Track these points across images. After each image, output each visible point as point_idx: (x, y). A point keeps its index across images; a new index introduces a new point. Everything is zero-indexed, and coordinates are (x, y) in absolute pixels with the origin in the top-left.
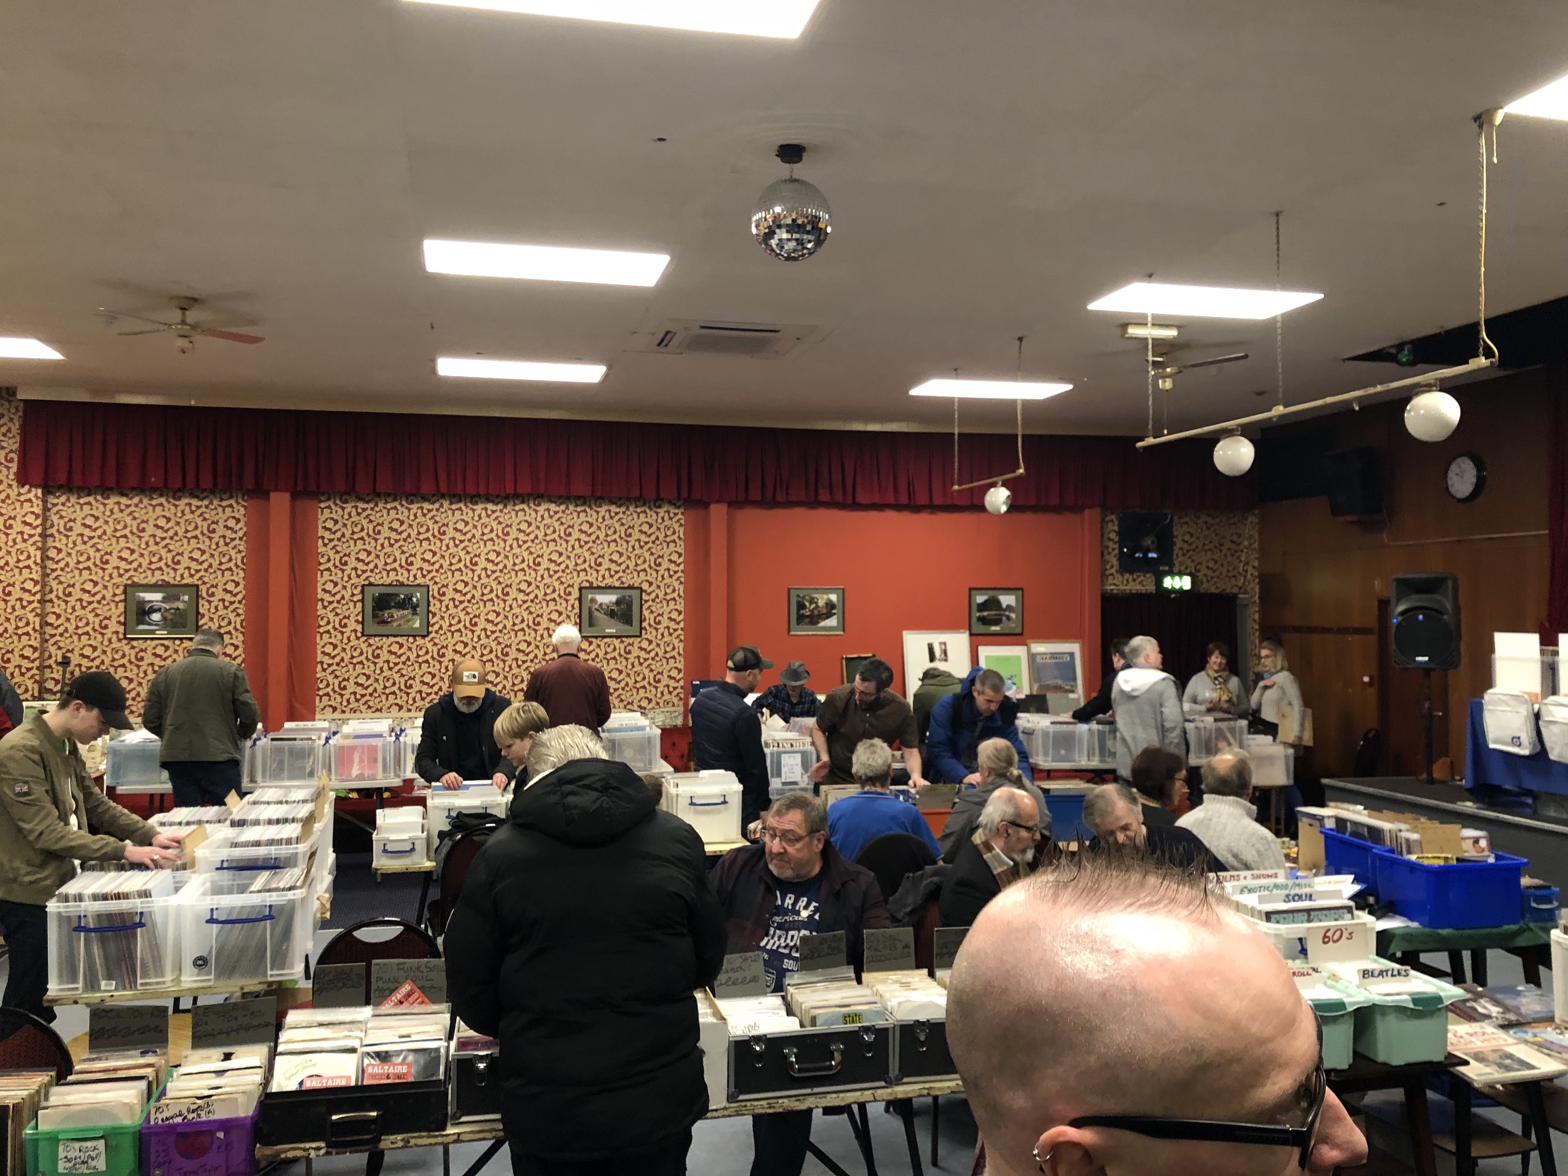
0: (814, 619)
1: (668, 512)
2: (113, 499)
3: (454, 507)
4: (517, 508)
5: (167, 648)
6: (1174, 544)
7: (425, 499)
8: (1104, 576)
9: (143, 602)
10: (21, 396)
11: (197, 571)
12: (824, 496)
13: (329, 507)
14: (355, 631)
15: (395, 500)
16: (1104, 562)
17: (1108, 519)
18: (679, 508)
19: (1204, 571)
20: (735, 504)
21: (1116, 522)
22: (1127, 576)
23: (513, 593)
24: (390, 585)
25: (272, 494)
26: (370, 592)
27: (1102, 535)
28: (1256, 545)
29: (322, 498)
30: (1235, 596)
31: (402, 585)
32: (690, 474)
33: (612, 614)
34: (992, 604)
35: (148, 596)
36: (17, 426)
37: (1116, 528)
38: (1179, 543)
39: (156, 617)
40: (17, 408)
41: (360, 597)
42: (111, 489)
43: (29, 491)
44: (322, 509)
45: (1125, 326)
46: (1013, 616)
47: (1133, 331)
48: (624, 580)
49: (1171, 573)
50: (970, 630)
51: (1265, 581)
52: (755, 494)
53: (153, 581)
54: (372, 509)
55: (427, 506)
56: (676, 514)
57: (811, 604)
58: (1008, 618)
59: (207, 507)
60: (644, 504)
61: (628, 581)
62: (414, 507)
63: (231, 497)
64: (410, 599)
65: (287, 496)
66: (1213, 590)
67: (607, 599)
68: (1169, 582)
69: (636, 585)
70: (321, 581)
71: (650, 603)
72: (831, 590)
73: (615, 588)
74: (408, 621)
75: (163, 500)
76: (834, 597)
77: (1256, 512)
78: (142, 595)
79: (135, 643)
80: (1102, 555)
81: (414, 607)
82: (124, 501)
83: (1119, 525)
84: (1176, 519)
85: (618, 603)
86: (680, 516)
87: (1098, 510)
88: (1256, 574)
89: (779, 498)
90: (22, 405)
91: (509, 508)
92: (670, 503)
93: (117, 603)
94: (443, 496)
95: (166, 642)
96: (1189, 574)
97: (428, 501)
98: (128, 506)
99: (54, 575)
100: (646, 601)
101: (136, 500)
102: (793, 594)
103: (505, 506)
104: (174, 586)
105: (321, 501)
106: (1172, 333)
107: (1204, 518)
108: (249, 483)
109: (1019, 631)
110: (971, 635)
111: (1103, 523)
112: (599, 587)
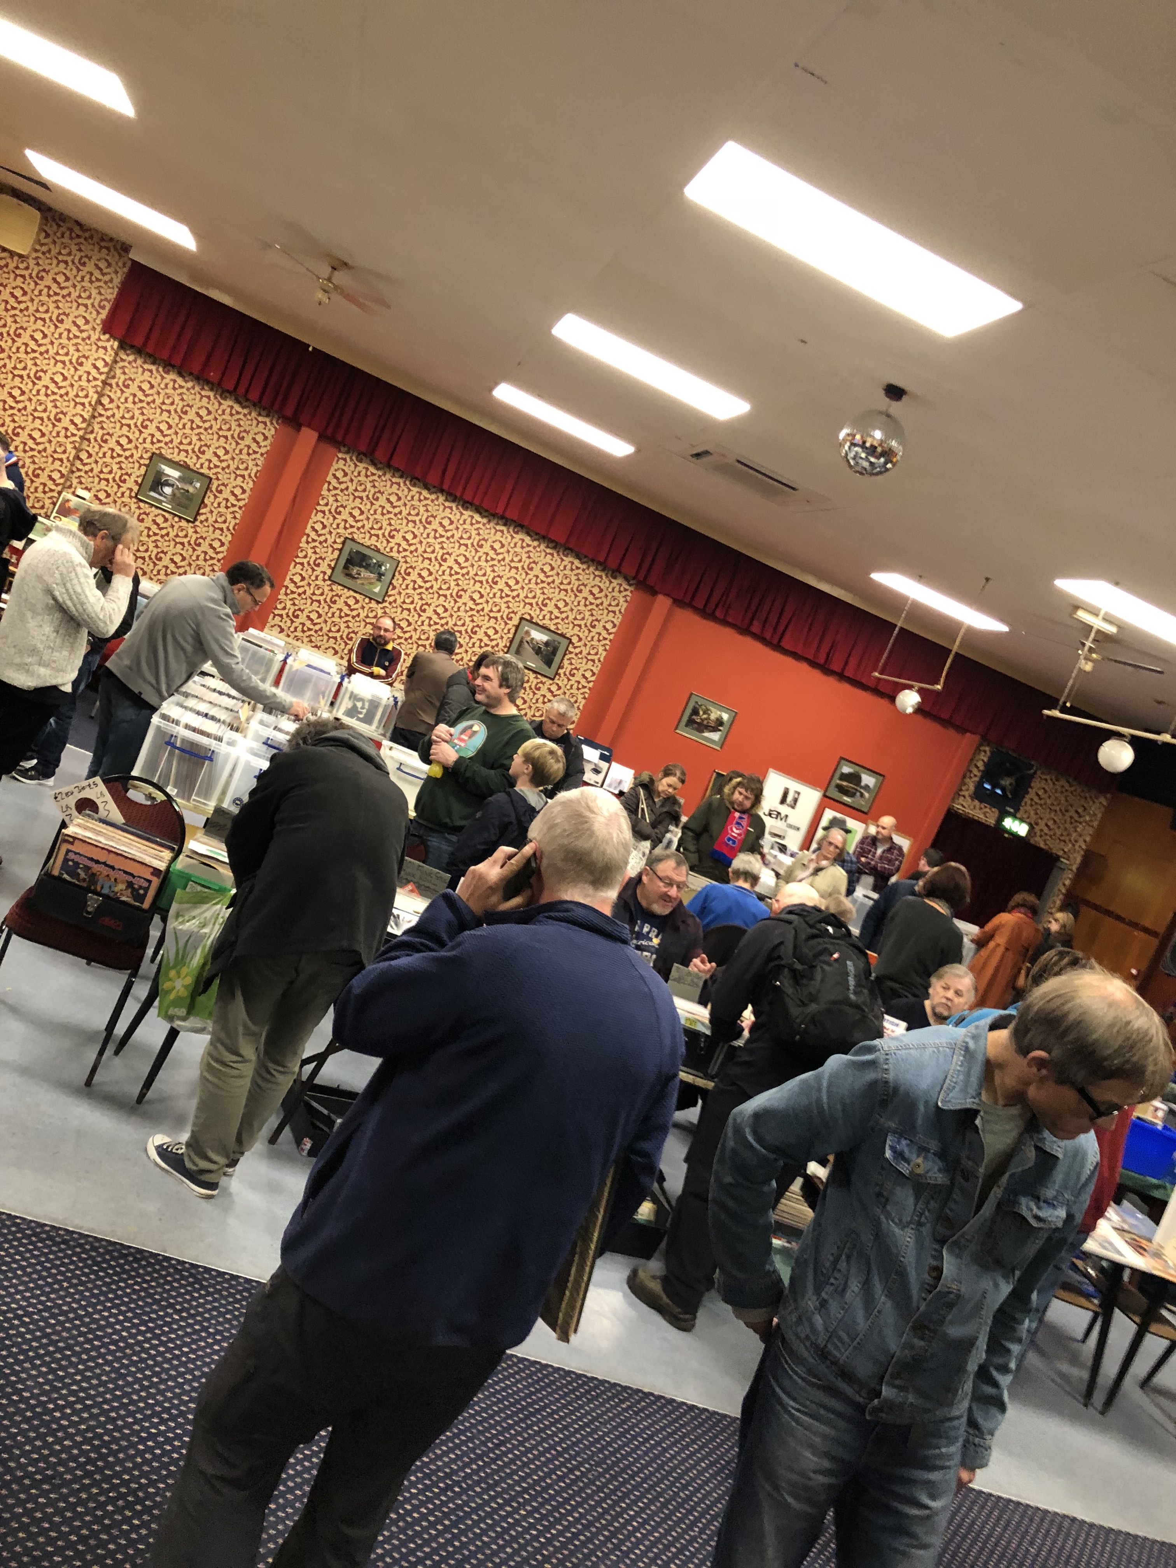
0: (702, 727)
1: (621, 585)
2: (172, 376)
3: (447, 504)
4: (498, 528)
5: (166, 520)
6: (1028, 793)
7: (426, 487)
8: (958, 794)
9: (160, 473)
10: (132, 255)
11: (216, 466)
12: (756, 628)
13: (345, 460)
14: (325, 573)
15: (401, 477)
16: (963, 783)
17: (982, 748)
18: (630, 585)
19: (1042, 824)
20: (679, 602)
21: (988, 753)
22: (976, 802)
23: (465, 598)
24: (368, 547)
25: (304, 429)
26: (349, 545)
27: (972, 760)
28: (1095, 824)
29: (342, 449)
30: (1058, 858)
31: (378, 551)
32: (653, 560)
33: (538, 651)
34: (854, 778)
35: (168, 470)
36: (119, 280)
37: (986, 759)
38: (1032, 794)
39: (168, 490)
40: (124, 264)
41: (340, 546)
42: (173, 366)
43: (108, 340)
44: (339, 459)
45: (1077, 607)
46: (867, 795)
47: (1082, 615)
48: (560, 626)
49: (1014, 816)
50: (826, 791)
51: (1089, 857)
52: (700, 603)
53: (177, 459)
54: (379, 477)
55: (425, 493)
56: (626, 590)
57: (704, 713)
58: (862, 795)
59: (245, 415)
60: (603, 570)
61: (562, 629)
62: (415, 490)
63: (268, 416)
64: (380, 566)
65: (314, 435)
66: (1042, 845)
67: (540, 637)
68: (1010, 824)
69: (568, 635)
70: (314, 518)
71: (573, 656)
72: (727, 710)
73: (549, 630)
74: (371, 583)
75: (211, 394)
76: (725, 717)
77: (1108, 795)
78: (163, 467)
79: (142, 505)
80: (964, 777)
81: (380, 575)
82: (180, 381)
83: (990, 758)
84: (1039, 772)
85: (547, 644)
86: (628, 593)
87: (977, 738)
88: (1084, 847)
89: (718, 613)
90: (129, 263)
91: (492, 524)
92: (626, 579)
93: (140, 465)
94: (442, 491)
95: (167, 515)
96: (1030, 825)
97: (428, 490)
98: (181, 387)
99: (100, 419)
100: (571, 653)
101: (190, 384)
102: (694, 698)
103: (489, 522)
104: (192, 470)
105: (340, 451)
106: (1112, 629)
107: (1063, 782)
108: (289, 411)
109: (865, 810)
110: (825, 796)
111: (978, 750)
112: (537, 624)
